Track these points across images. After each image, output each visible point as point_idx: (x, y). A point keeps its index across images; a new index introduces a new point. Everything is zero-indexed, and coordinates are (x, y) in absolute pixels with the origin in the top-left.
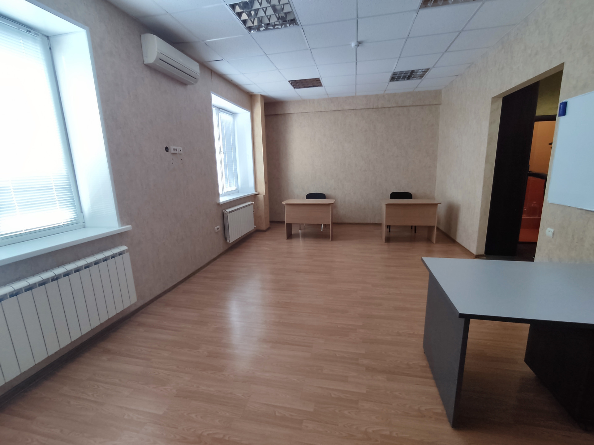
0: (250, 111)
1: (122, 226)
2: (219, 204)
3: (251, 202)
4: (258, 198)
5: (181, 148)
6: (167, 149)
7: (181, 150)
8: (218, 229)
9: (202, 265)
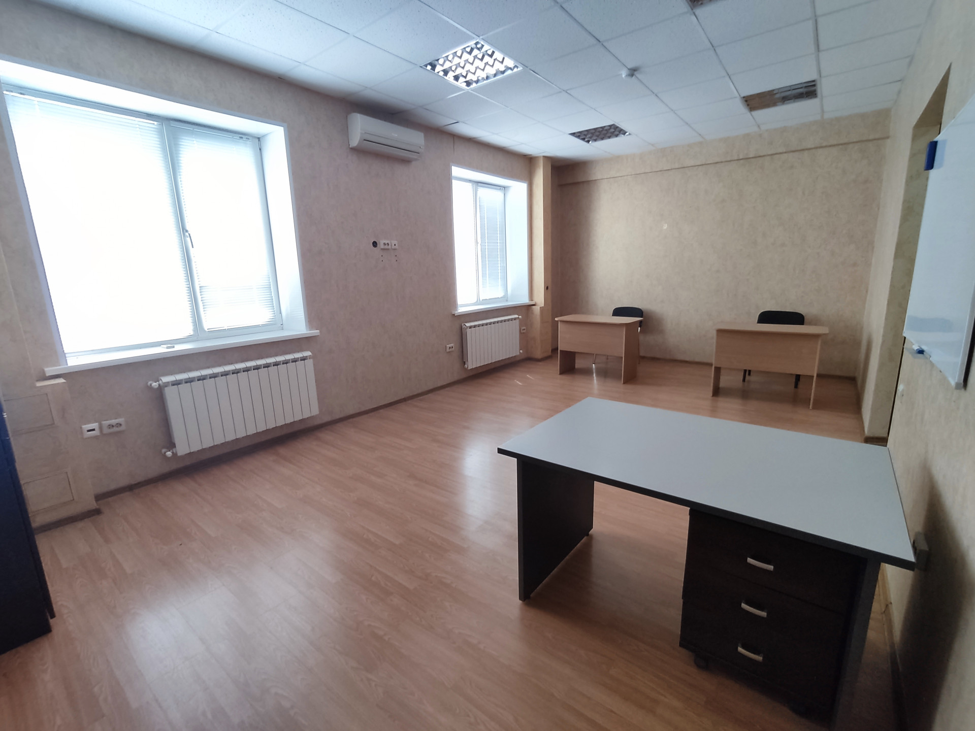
0: (527, 182)
1: (310, 331)
2: (454, 315)
3: (517, 316)
4: (532, 311)
5: (396, 242)
6: (375, 244)
7: (395, 245)
8: (450, 348)
9: (420, 391)
